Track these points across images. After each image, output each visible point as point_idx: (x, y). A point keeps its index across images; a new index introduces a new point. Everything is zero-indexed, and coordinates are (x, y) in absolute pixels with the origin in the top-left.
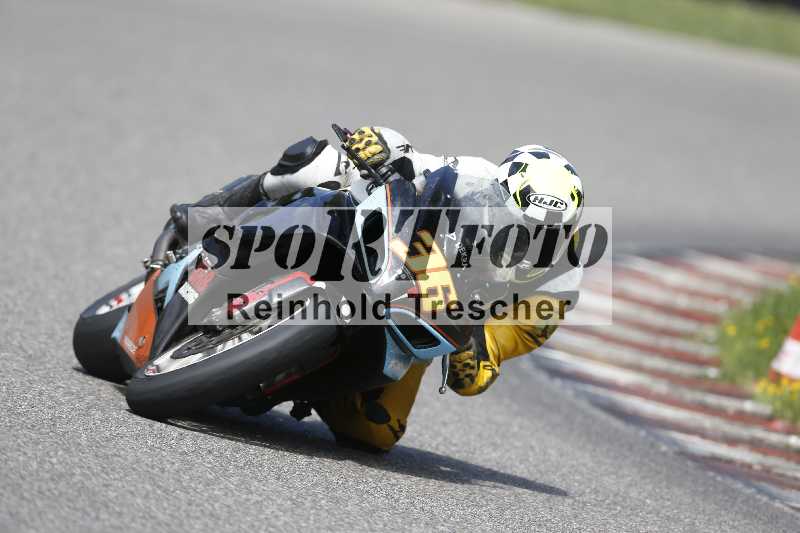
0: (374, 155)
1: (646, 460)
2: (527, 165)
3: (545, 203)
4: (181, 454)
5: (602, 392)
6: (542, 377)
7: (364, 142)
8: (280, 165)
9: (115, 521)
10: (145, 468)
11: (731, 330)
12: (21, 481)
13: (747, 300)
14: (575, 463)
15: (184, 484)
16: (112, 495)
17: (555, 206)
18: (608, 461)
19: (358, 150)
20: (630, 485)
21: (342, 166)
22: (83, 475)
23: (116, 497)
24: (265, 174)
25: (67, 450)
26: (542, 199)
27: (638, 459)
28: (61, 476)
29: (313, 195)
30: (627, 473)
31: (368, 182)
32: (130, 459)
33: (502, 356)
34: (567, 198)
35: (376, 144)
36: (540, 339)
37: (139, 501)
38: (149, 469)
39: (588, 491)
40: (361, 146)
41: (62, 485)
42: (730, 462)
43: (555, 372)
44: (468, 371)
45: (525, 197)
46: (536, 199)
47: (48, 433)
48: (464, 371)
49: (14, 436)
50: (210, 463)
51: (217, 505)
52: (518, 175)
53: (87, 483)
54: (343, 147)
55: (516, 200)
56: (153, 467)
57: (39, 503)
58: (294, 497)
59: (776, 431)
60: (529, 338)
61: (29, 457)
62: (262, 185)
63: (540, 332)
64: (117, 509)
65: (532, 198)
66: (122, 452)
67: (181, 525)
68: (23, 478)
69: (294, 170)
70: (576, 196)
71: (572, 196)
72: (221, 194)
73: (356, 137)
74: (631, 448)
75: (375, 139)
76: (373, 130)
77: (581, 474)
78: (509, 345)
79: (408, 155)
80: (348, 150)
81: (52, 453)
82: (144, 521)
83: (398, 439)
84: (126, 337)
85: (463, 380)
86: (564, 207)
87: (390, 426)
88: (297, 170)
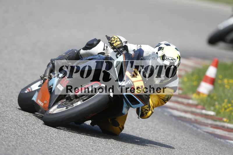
0: (118, 45)
1: (161, 118)
2: (164, 48)
3: (169, 60)
7: (115, 41)
8: (85, 47)
11: (185, 79)
13: (190, 70)
17: (172, 60)
19: (113, 43)
20: (156, 125)
21: (105, 48)
26: (169, 58)
27: (158, 117)
31: (116, 53)
33: (154, 107)
34: (176, 58)
37: (13, 129)
40: (114, 42)
42: (185, 118)
44: (146, 111)
45: (163, 57)
46: (167, 58)
52: (161, 51)
54: (109, 42)
55: (161, 59)
59: (199, 109)
60: (163, 101)
63: (166, 99)
64: (7, 132)
65: (165, 58)
67: (25, 136)
71: (178, 57)
73: (113, 39)
75: (118, 40)
76: (117, 37)
78: (156, 103)
79: (126, 44)
80: (110, 43)
82: (14, 136)
83: (121, 131)
84: (38, 100)
85: (144, 114)
86: (175, 61)
87: (119, 127)
88: (91, 49)
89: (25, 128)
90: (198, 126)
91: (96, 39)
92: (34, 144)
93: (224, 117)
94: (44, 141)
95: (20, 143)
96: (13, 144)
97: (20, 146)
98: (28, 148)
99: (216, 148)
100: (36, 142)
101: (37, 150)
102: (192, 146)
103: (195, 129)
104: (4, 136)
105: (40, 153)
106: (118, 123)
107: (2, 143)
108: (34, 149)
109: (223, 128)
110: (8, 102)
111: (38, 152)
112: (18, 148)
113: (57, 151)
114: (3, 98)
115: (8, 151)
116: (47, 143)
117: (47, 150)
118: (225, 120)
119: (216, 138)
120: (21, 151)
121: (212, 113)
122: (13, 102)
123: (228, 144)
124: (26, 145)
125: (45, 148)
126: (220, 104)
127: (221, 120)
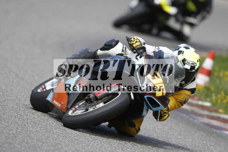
0: (138, 45)
2: (183, 51)
8: (103, 47)
10: (15, 109)
15: (26, 114)
17: (193, 64)
19: (133, 44)
21: (124, 49)
24: (98, 50)
31: (136, 54)
32: (11, 106)
33: (171, 109)
34: (196, 62)
35: (138, 42)
36: (183, 104)
38: (16, 109)
40: (134, 42)
42: (182, 109)
44: (165, 114)
45: (184, 62)
48: (163, 114)
52: (181, 55)
55: (181, 63)
59: (195, 100)
60: (180, 104)
62: (97, 53)
63: (183, 102)
65: (186, 62)
69: (108, 49)
70: (199, 61)
71: (198, 61)
73: (132, 39)
76: (137, 38)
78: (173, 106)
79: (144, 46)
82: (15, 124)
83: (138, 132)
84: (54, 101)
85: (162, 117)
86: (195, 65)
87: (135, 128)
88: (110, 50)
89: (26, 117)
90: (194, 117)
91: (115, 41)
92: (34, 133)
93: (220, 108)
94: (43, 130)
95: (19, 132)
96: (14, 133)
97: (20, 134)
98: (28, 136)
99: (212, 139)
100: (36, 131)
101: (36, 139)
102: (188, 137)
103: (191, 119)
104: (4, 125)
105: (40, 142)
107: (3, 131)
108: (33, 137)
109: (218, 119)
110: (8, 92)
111: (38, 140)
112: (18, 136)
113: (56, 140)
114: (4, 87)
115: (9, 140)
116: (47, 132)
117: (46, 139)
118: (221, 111)
119: (212, 129)
120: (21, 139)
121: (208, 104)
122: (14, 91)
123: (224, 134)
124: (26, 133)
125: (45, 136)
126: (216, 95)
127: (216, 111)
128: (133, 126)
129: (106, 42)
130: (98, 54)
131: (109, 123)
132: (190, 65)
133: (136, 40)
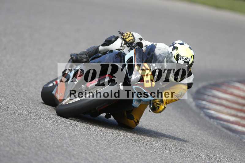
0: (131, 40)
1: (239, 144)
2: (178, 47)
3: (184, 59)
4: (96, 140)
5: (225, 123)
6: (207, 119)
7: (128, 36)
8: (104, 43)
9: (76, 161)
10: (85, 144)
12: (47, 148)
14: (217, 145)
15: (97, 150)
16: (75, 152)
17: (186, 60)
18: (227, 144)
19: (126, 38)
20: (234, 152)
21: (123, 44)
22: (67, 146)
23: (77, 153)
24: (100, 46)
25: (62, 139)
26: (183, 58)
27: (236, 144)
28: (60, 147)
29: (113, 52)
30: (233, 148)
32: (81, 142)
33: (167, 102)
34: (190, 57)
35: (131, 37)
39: (221, 153)
40: (127, 37)
41: (60, 150)
43: (211, 117)
44: (158, 105)
47: (56, 134)
48: (156, 105)
49: (45, 134)
50: (105, 143)
51: (107, 156)
52: (175, 50)
53: (68, 149)
55: (175, 58)
56: (88, 144)
57: (53, 155)
58: (131, 154)
61: (50, 141)
65: (180, 58)
66: (78, 140)
68: (48, 147)
69: (108, 45)
71: (191, 57)
72: (86, 51)
73: (125, 34)
74: (234, 141)
75: (131, 35)
76: (130, 33)
77: (218, 148)
80: (123, 39)
81: (57, 140)
83: (137, 125)
85: (156, 108)
86: (189, 60)
87: (134, 121)
88: (109, 45)
91: (115, 36)
106: (133, 116)
128: (132, 118)
129: (106, 38)
130: (99, 50)
131: (106, 114)
132: (183, 60)
133: (129, 35)
